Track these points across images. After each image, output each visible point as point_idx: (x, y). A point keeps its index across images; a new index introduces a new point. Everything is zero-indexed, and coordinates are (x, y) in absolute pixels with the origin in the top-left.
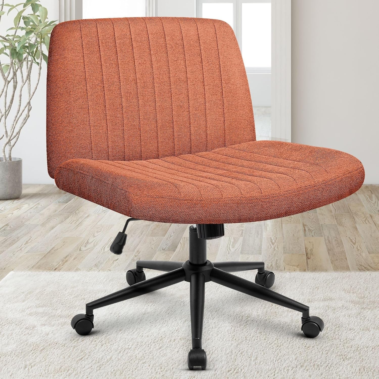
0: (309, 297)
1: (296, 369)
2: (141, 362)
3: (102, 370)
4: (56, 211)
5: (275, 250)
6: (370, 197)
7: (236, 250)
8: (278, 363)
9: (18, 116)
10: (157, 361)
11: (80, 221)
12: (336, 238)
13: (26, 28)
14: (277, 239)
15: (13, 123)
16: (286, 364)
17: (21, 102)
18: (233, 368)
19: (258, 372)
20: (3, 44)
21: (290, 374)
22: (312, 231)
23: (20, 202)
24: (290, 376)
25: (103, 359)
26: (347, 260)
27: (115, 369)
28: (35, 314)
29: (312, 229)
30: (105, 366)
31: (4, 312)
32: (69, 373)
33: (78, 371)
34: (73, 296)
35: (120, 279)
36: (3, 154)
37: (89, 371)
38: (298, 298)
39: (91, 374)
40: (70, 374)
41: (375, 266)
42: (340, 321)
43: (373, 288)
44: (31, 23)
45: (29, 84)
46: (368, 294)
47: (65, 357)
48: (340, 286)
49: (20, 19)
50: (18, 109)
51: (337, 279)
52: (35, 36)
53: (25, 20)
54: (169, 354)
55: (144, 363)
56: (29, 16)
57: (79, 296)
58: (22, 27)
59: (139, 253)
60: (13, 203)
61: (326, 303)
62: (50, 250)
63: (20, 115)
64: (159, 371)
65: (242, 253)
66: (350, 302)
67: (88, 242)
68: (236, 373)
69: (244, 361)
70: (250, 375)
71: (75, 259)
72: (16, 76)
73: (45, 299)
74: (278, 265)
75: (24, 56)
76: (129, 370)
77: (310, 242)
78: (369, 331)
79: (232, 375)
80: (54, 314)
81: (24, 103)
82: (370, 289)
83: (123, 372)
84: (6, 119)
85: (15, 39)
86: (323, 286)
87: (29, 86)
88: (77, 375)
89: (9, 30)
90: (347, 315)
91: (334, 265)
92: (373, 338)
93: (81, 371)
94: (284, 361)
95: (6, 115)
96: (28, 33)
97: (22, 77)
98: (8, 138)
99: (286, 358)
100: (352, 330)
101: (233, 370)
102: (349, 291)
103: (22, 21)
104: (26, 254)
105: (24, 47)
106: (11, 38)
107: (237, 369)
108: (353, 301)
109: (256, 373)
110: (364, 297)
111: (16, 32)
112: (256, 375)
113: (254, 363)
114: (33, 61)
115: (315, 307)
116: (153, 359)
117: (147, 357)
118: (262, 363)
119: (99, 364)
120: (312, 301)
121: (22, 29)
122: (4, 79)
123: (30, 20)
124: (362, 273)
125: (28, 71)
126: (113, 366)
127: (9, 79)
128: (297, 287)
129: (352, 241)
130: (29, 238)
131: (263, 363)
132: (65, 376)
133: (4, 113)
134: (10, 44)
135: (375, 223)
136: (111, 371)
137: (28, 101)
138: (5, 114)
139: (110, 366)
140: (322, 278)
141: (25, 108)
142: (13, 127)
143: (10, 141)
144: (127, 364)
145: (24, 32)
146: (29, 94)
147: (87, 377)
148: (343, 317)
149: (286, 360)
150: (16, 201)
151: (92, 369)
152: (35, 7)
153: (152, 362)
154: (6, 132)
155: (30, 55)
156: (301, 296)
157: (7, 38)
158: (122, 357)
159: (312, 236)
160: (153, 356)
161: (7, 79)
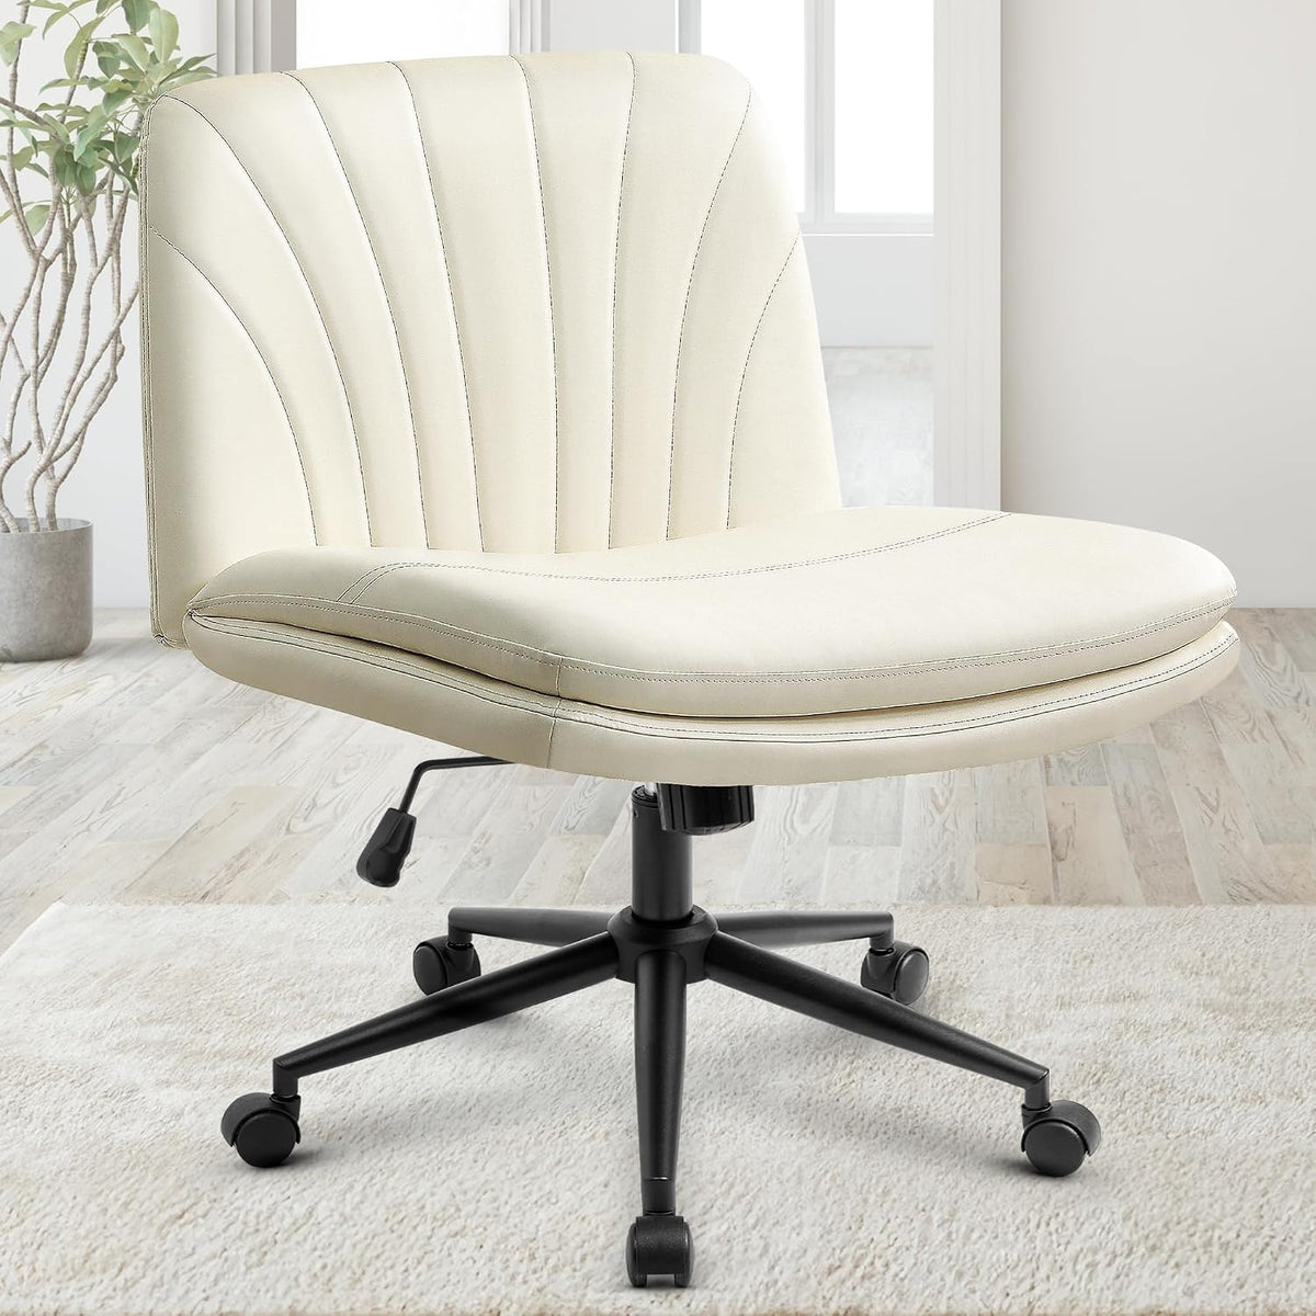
0: (1062, 990)
1: (1128, 1261)
2: (444, 1231)
3: (273, 1268)
4: (206, 700)
5: (945, 830)
6: (1265, 651)
7: (815, 830)
8: (1050, 1234)
9: (79, 379)
10: (516, 1226)
11: (289, 731)
12: (1154, 789)
13: (106, 82)
14: (954, 796)
15: (60, 403)
16: (1085, 1240)
17: (87, 333)
18: (849, 1259)
19: (960, 1275)
20: (26, 134)
21: (1100, 1282)
22: (1073, 765)
23: (84, 671)
24: (1102, 1290)
25: (274, 1218)
26: (1189, 864)
27: (329, 1261)
28: (136, 1047)
29: (1072, 760)
30: (286, 1246)
31: (32, 1040)
32: (126, 1281)
33: (164, 1269)
34: (265, 986)
35: (423, 929)
36: (29, 508)
37: (213, 1267)
38: (1024, 994)
39: (222, 1284)
40: (129, 1284)
41: (1284, 884)
42: (1165, 1069)
43: (1277, 958)
44: (124, 66)
45: (116, 269)
46: (1262, 978)
47: (106, 1210)
48: (1164, 951)
49: (86, 51)
50: (79, 355)
51: (1156, 929)
52: (136, 108)
53: (102, 55)
54: (569, 1193)
55: (456, 1234)
56: (114, 40)
57: (284, 985)
58: (93, 79)
59: (487, 842)
60: (61, 673)
61: (1120, 1010)
62: (187, 832)
63: (85, 375)
64: (523, 1268)
65: (833, 840)
66: (1198, 1005)
67: (314, 804)
68: (863, 1277)
69: (900, 1225)
70: (925, 1288)
71: (269, 861)
72: (72, 244)
73: (171, 996)
74: (955, 880)
75: (100, 174)
76: (392, 1267)
77: (1063, 804)
78: (1264, 1104)
79: (844, 1290)
80: (200, 1046)
81: (100, 334)
82: (1267, 964)
83: (364, 1273)
84: (37, 387)
85: (69, 119)
86: (1108, 953)
87: (116, 275)
88: (162, 1285)
89: (50, 89)
90: (1189, 1052)
91: (1146, 880)
92: (1276, 1127)
93: (176, 1272)
94: (1076, 1224)
95: (39, 376)
96: (113, 98)
97: (94, 245)
98: (46, 452)
99: (1084, 1214)
100: (1206, 1101)
101: (849, 1265)
102: (1195, 969)
103: (92, 58)
104: (104, 845)
105: (100, 146)
106: (54, 114)
107: (868, 1260)
108: (1209, 1002)
109: (950, 1279)
110: (1248, 990)
111: (71, 95)
112: (951, 1288)
113: (942, 1235)
114: (128, 192)
115: (1082, 1024)
116: (496, 1216)
117: (471, 1207)
118: (975, 1236)
119: (260, 1237)
120: (1070, 1003)
121: (94, 83)
122: (33, 252)
123: (120, 54)
124: (1241, 908)
125: (112, 226)
126: (320, 1246)
127: (48, 254)
128: (1022, 955)
129: (1205, 800)
130: (117, 788)
131: (981, 1237)
132: (110, 1292)
133: (32, 369)
134: (51, 136)
135: (1285, 739)
136: (309, 1270)
137: (113, 328)
138: (36, 372)
139: (308, 1247)
140: (1106, 925)
141: (103, 351)
142: (63, 417)
143: (50, 461)
144: (382, 1239)
145: (98, 95)
146: (116, 304)
147: (204, 1295)
148: (1177, 1056)
149: (1081, 1220)
150: (71, 666)
151: (226, 1260)
152: (135, 14)
153: (490, 1229)
154: (39, 431)
155: (119, 173)
156: (1032, 986)
157: (41, 114)
158: (362, 1206)
159: (1073, 784)
160: (496, 1205)
161: (40, 255)
